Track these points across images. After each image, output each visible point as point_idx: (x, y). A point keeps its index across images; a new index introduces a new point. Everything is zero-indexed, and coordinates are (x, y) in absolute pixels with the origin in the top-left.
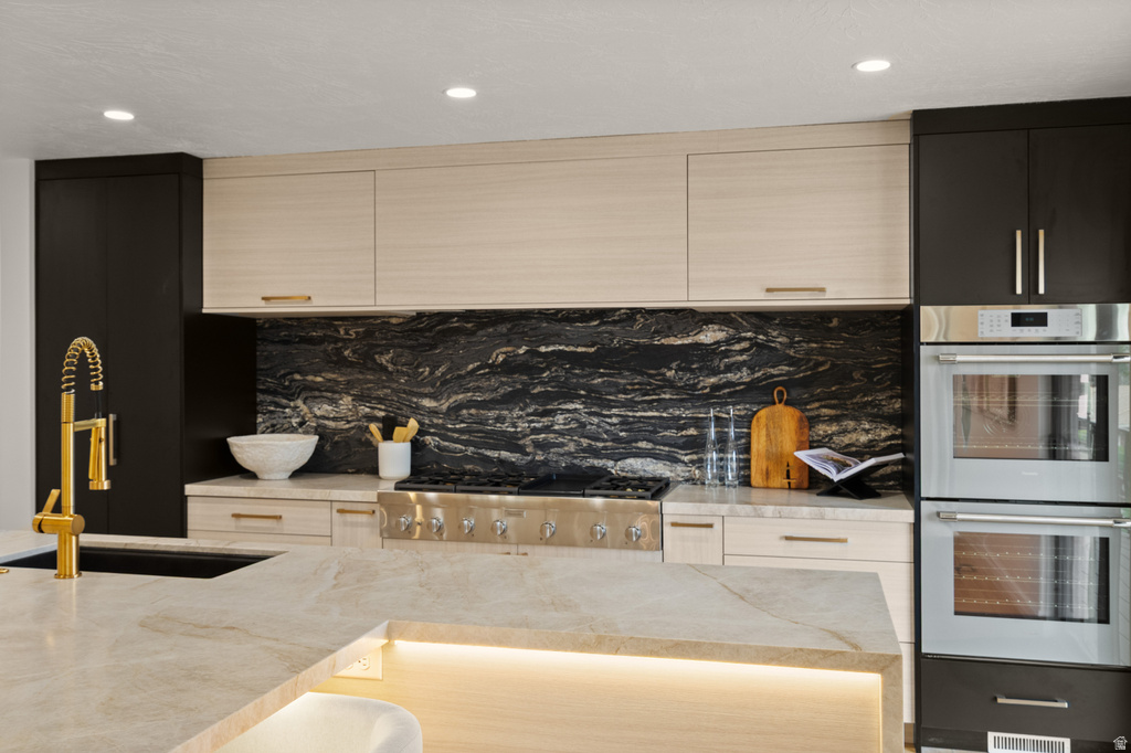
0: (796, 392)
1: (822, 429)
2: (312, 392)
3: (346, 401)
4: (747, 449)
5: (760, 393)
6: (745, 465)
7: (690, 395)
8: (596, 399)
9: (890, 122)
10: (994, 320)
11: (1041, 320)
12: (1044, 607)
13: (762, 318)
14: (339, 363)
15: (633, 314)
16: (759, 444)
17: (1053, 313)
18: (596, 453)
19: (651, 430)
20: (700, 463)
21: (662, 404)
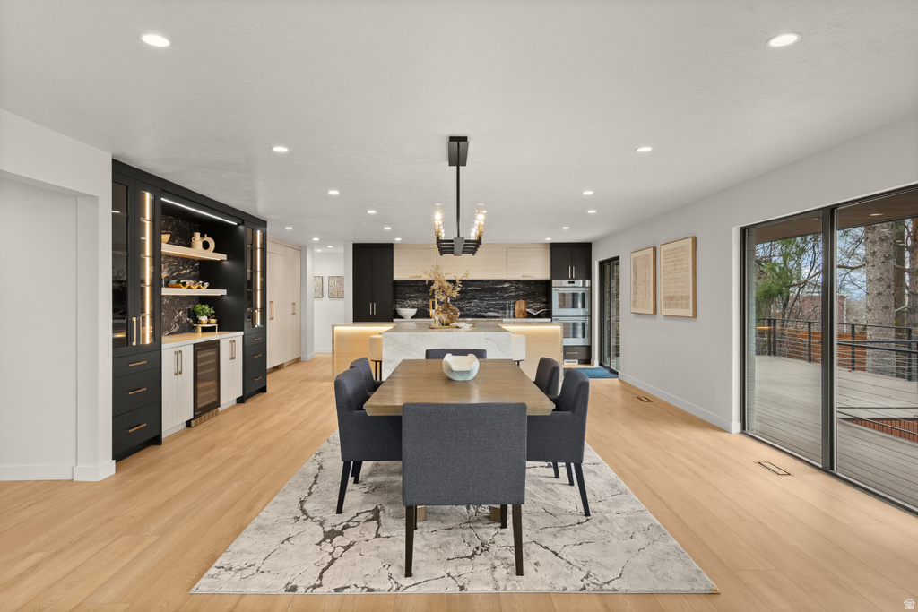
0: (524, 297)
1: (530, 305)
2: (411, 299)
3: (420, 301)
4: (514, 310)
5: (517, 298)
6: (514, 313)
7: (502, 298)
8: (481, 299)
9: (547, 244)
10: (565, 283)
11: (573, 283)
12: (571, 335)
13: (518, 282)
14: (419, 291)
15: (489, 281)
16: (517, 308)
17: (576, 281)
18: (481, 311)
19: (493, 306)
20: (505, 313)
21: (496, 300)
